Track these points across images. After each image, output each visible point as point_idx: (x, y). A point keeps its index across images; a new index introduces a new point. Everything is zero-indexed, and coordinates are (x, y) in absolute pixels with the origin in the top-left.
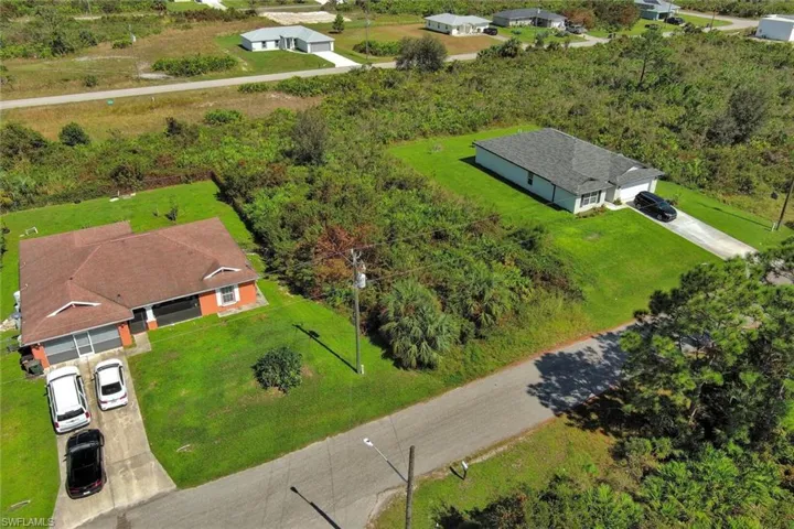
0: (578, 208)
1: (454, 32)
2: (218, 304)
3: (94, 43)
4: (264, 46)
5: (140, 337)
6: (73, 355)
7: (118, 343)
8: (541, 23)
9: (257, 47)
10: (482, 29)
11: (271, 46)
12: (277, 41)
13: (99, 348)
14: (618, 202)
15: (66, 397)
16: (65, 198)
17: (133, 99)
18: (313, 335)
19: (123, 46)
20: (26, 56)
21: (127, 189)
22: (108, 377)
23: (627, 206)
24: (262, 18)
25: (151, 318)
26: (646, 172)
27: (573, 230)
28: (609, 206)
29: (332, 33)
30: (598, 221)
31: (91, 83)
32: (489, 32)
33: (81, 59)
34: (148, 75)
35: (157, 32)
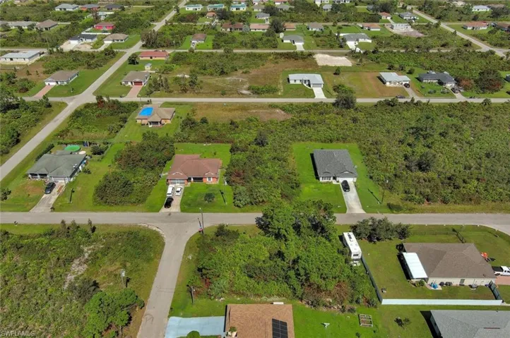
0: (321, 180)
1: (388, 84)
2: (207, 181)
3: (236, 70)
4: (295, 82)
5: (189, 183)
6: (175, 183)
7: (184, 183)
8: (441, 83)
9: (292, 82)
10: (404, 83)
11: (298, 82)
12: (301, 81)
13: (180, 183)
14: (338, 182)
15: (170, 190)
16: (193, 142)
17: (232, 104)
18: (222, 193)
19: (246, 72)
20: (212, 75)
21: (209, 142)
22: (179, 189)
23: (340, 183)
24: (314, 59)
25: (192, 180)
26: (351, 174)
27: (313, 186)
28: (334, 182)
29: (335, 74)
30: (324, 185)
31: (223, 94)
32: (406, 85)
33: (228, 78)
34: (244, 92)
35: (263, 65)
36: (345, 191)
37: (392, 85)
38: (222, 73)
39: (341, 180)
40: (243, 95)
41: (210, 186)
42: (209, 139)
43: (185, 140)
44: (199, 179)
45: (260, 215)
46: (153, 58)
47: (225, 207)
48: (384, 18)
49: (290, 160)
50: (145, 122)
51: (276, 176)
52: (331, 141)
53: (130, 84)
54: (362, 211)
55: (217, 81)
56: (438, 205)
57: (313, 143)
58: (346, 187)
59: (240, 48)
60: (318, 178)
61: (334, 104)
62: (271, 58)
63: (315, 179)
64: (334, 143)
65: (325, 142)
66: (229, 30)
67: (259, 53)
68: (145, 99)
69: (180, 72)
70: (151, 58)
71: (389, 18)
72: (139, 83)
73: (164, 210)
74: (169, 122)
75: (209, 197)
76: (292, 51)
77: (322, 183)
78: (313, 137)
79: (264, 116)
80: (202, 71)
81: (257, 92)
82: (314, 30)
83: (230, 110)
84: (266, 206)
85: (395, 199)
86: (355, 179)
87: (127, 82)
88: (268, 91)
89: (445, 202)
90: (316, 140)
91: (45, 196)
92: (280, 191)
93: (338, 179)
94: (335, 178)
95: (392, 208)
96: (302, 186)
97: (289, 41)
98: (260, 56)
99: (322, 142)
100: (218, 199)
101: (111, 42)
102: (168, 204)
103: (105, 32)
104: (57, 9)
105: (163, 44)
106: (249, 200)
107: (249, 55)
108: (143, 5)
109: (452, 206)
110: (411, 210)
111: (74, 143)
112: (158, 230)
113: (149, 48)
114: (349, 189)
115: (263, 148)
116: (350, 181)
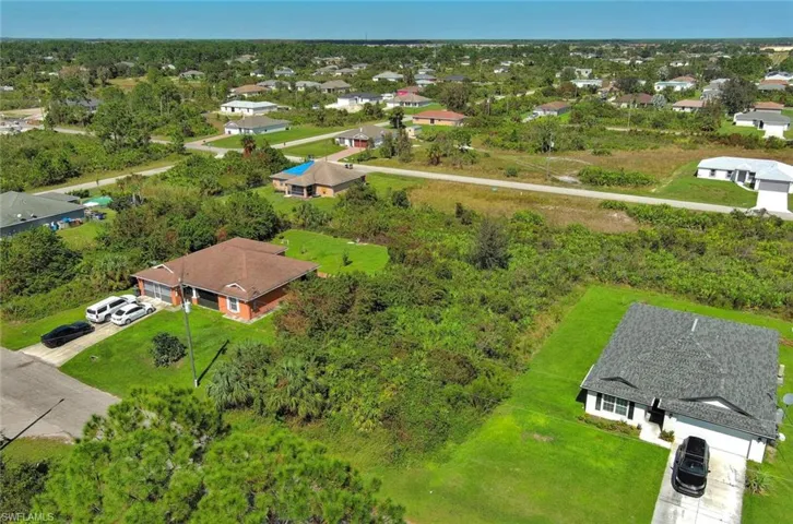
0: (594, 409)
2: (227, 308)
3: (582, 149)
4: (713, 175)
6: (153, 295)
7: (170, 300)
9: (704, 174)
11: (721, 176)
12: (730, 172)
13: (164, 298)
19: (600, 153)
20: (519, 150)
21: (366, 239)
23: (673, 448)
25: (195, 296)
26: (739, 421)
28: (650, 434)
30: (594, 432)
31: (510, 175)
33: (551, 158)
34: (564, 178)
35: (655, 148)
36: (677, 486)
39: (682, 430)
40: (556, 182)
44: (209, 298)
46: (436, 123)
52: (737, 304)
53: (347, 142)
55: (522, 158)
57: (663, 296)
58: (692, 471)
63: (574, 399)
64: (746, 312)
65: (711, 301)
70: (432, 120)
72: (363, 143)
74: (330, 192)
77: (590, 420)
78: (674, 281)
81: (595, 182)
83: (492, 198)
86: (758, 451)
87: (342, 140)
90: (679, 291)
93: (670, 423)
94: (657, 416)
97: (750, 124)
99: (700, 300)
101: (397, 105)
114: (700, 484)
116: (729, 454)
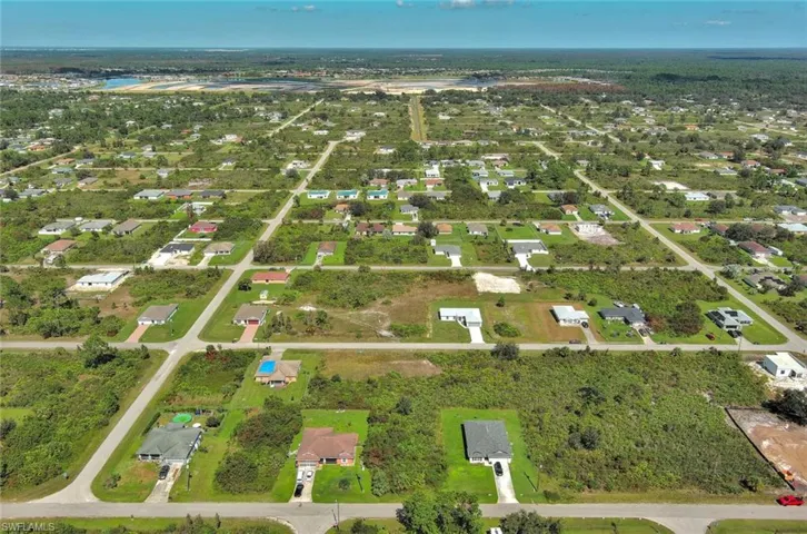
0: (471, 461)
1: (562, 323)
2: (341, 463)
3: (375, 299)
4: (447, 318)
5: (321, 466)
6: (305, 466)
7: (315, 465)
8: (627, 322)
9: (443, 319)
10: (581, 321)
11: (451, 319)
13: (311, 466)
14: (490, 463)
15: (299, 476)
16: (323, 408)
17: (370, 351)
18: (359, 478)
20: (344, 307)
21: (342, 408)
22: (310, 474)
23: (492, 465)
24: (473, 280)
25: (325, 461)
26: (505, 454)
27: (461, 469)
28: (486, 464)
29: (498, 305)
30: (474, 469)
31: (359, 338)
32: (585, 325)
33: (364, 312)
34: (385, 333)
35: (408, 291)
36: (498, 475)
37: (567, 324)
38: (358, 305)
39: (494, 461)
40: (383, 339)
41: (344, 468)
42: (341, 405)
43: (315, 406)
44: (332, 461)
45: (401, 506)
46: (270, 282)
47: (361, 495)
48: (568, 212)
49: (438, 432)
50: (266, 380)
51: (420, 455)
52: (487, 407)
53: (243, 322)
54: (515, 501)
55: (350, 315)
56: (600, 493)
57: (466, 409)
58: (499, 471)
59: (380, 264)
60: (467, 458)
61: (493, 353)
62: (418, 279)
63: (464, 460)
64: (490, 409)
65: (479, 408)
66: (365, 233)
67: (403, 272)
68: (263, 345)
69: (305, 302)
70: (267, 281)
71: (575, 213)
72: (255, 322)
73: (294, 500)
74: (294, 380)
75: (344, 483)
76: (446, 268)
77: (472, 465)
78: (466, 401)
79: (409, 370)
80: (332, 301)
81: (400, 334)
82: (476, 233)
83: (367, 362)
84: (408, 497)
85: (552, 485)
86: (510, 460)
87: (239, 321)
88: (414, 333)
89: (607, 489)
90: (469, 406)
91: (159, 481)
92: (423, 476)
93: (490, 460)
94: (487, 459)
95: (550, 497)
96: (449, 469)
97: (442, 253)
98: (405, 277)
99: (476, 408)
100: (354, 486)
101: (213, 254)
102: (298, 493)
103: (203, 237)
104: (137, 198)
105: (281, 258)
106: (388, 488)
107: (392, 275)
108: (251, 188)
109: (615, 494)
110: (569, 500)
111: (183, 411)
112: (289, 525)
113: (263, 264)
114: (501, 472)
115: (405, 418)
116: (505, 463)
